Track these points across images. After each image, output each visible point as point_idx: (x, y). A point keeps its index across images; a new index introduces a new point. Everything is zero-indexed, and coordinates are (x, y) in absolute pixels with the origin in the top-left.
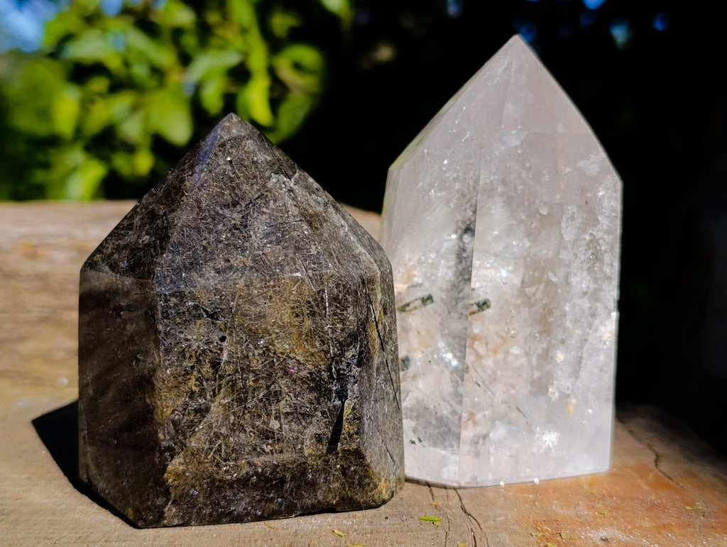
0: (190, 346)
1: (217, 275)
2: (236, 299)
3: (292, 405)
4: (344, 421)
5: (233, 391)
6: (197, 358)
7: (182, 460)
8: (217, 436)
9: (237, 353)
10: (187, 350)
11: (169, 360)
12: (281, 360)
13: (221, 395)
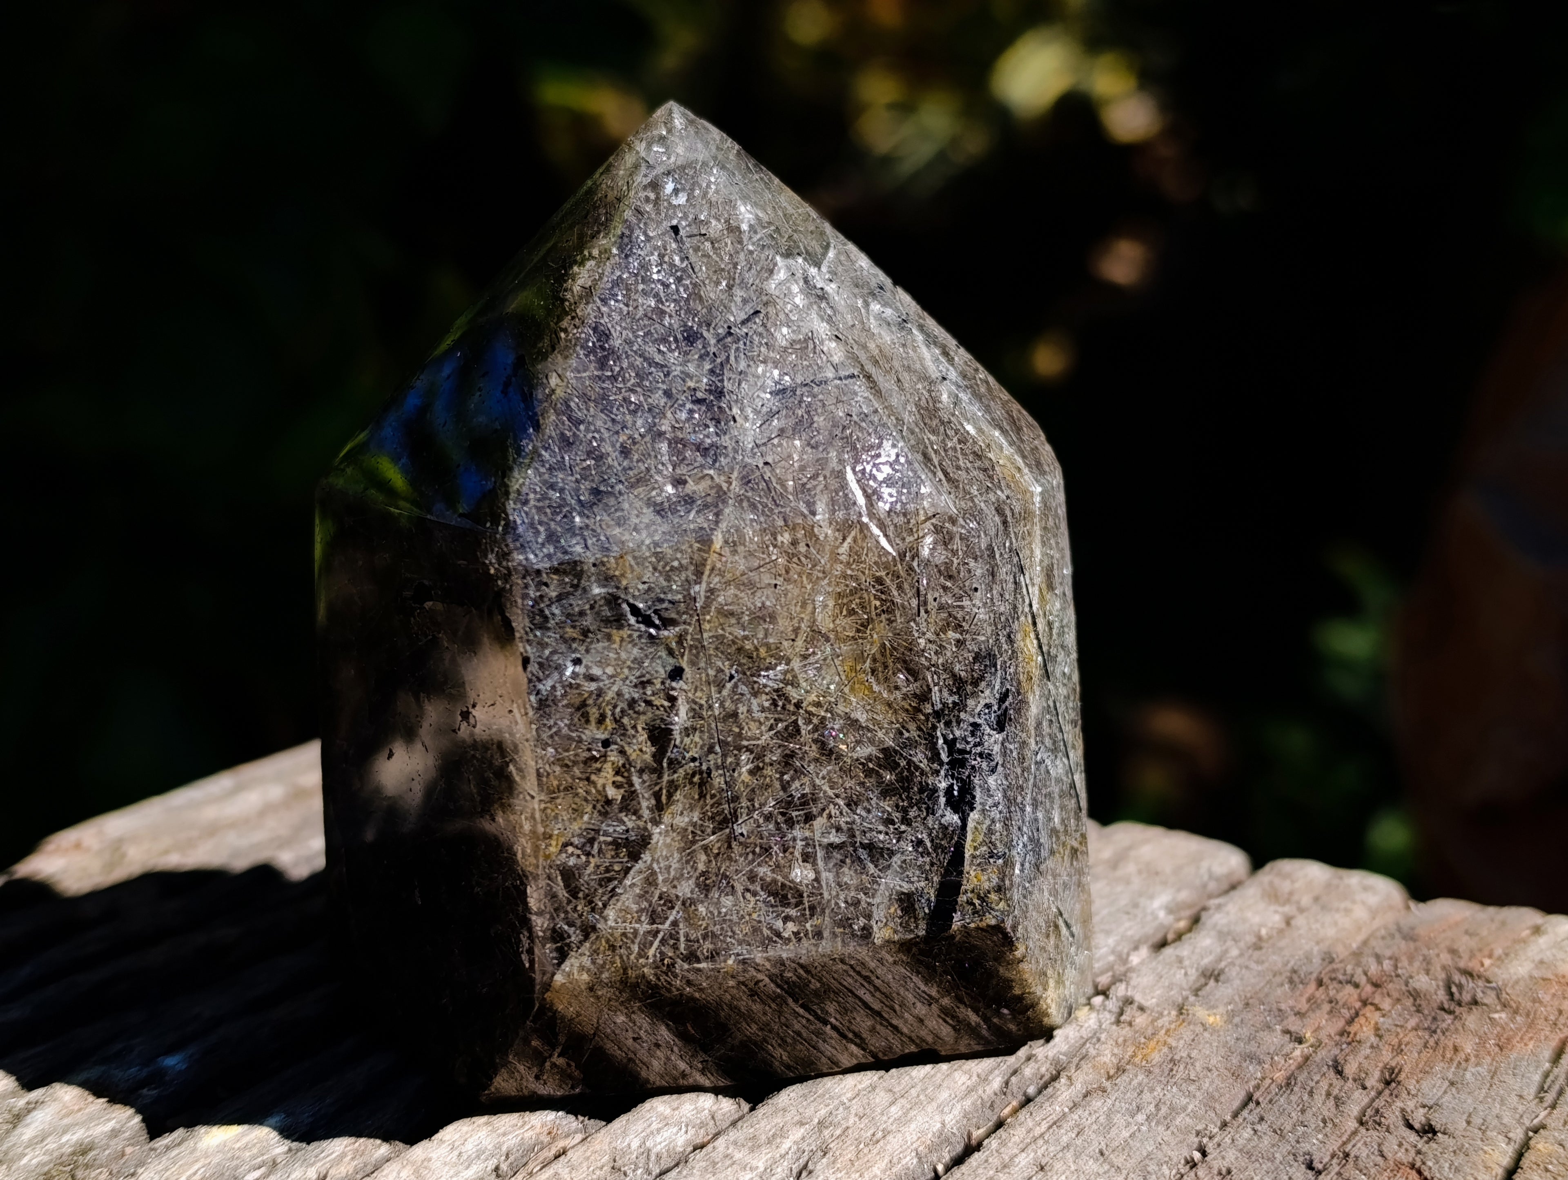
0: (600, 693)
1: (658, 519)
2: (705, 577)
3: (843, 825)
4: (967, 862)
5: (702, 796)
6: (616, 721)
7: (586, 961)
8: (669, 902)
9: (710, 707)
10: (590, 702)
11: (550, 728)
12: (815, 721)
13: (677, 808)
